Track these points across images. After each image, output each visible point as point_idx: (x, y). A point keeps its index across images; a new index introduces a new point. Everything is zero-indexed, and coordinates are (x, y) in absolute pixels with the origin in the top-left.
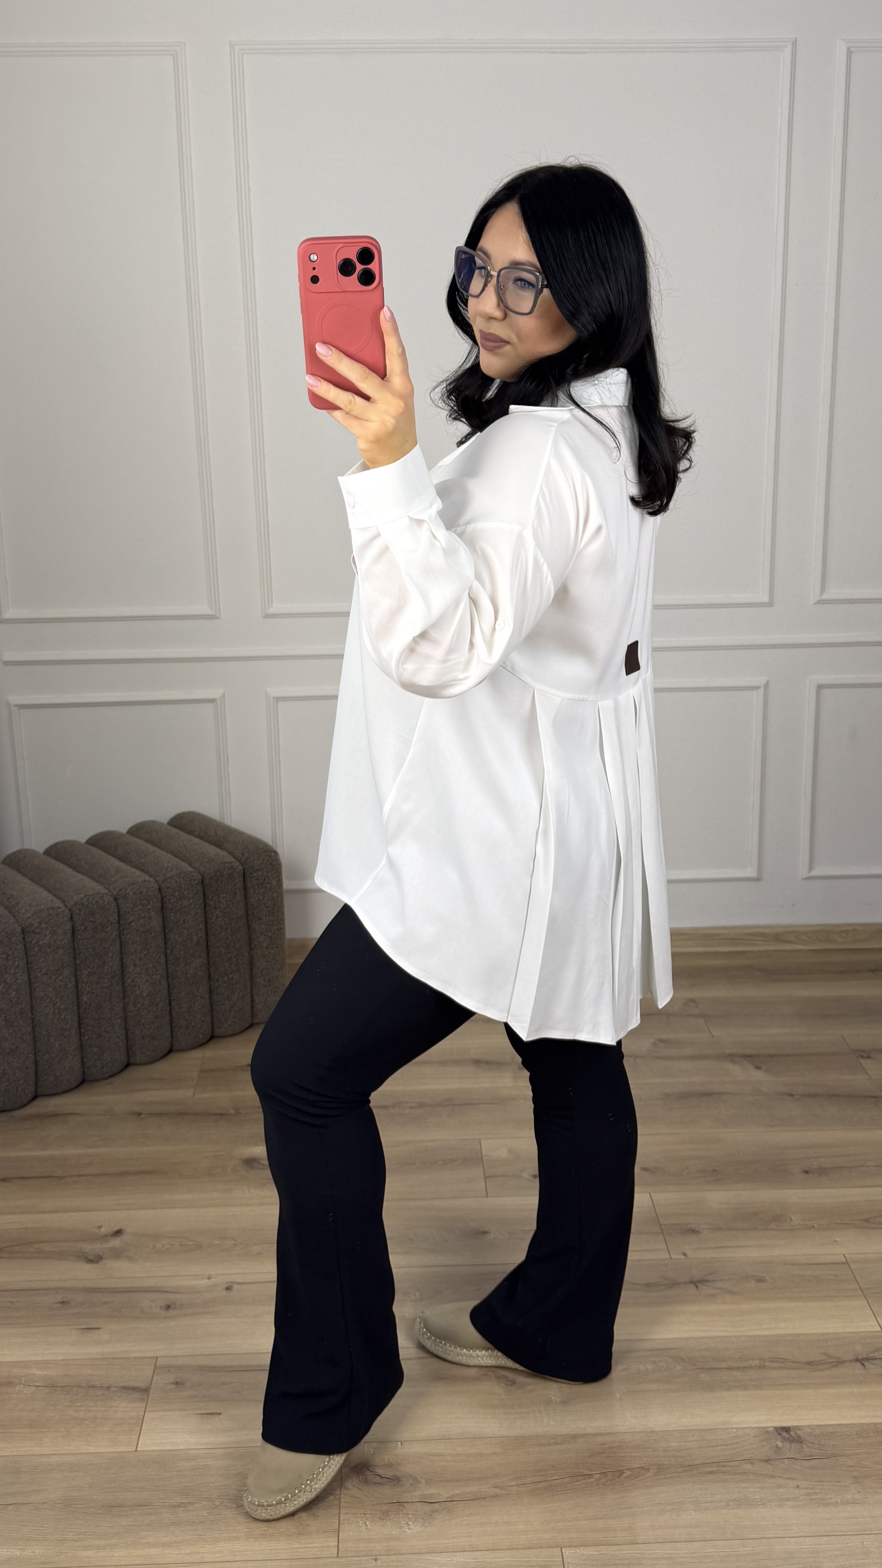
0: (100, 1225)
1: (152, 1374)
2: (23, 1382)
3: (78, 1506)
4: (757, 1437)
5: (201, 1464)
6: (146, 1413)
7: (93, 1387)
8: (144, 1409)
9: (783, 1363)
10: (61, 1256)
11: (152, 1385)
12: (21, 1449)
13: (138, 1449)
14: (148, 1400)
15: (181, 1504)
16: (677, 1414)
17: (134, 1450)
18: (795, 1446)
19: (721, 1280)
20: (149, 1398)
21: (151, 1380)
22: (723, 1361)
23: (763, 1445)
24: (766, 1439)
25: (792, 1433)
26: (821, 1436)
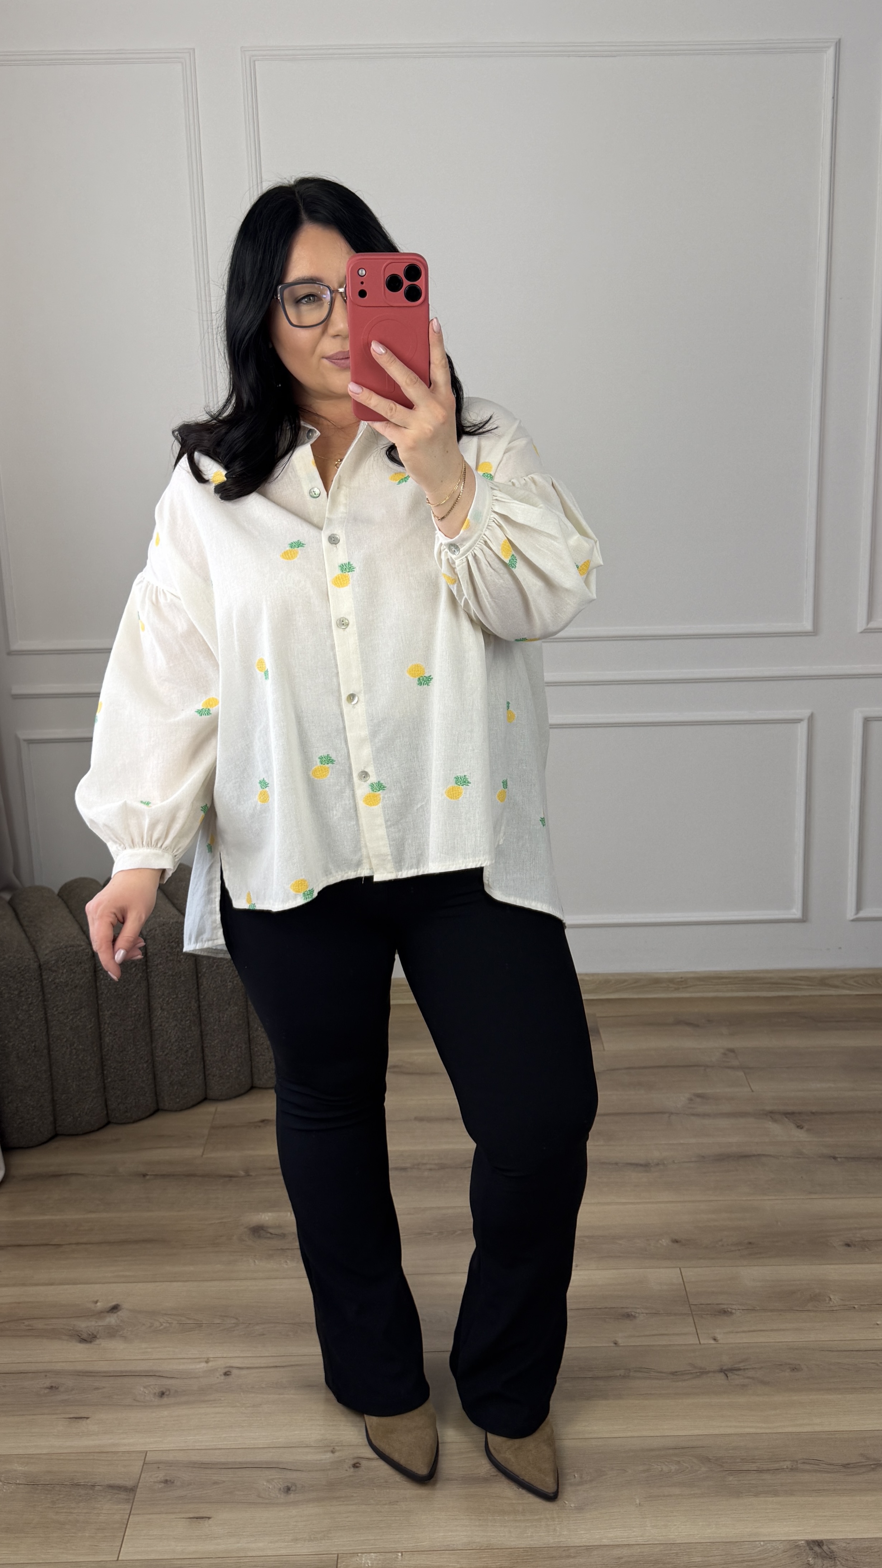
0: (95, 1300)
1: (140, 1470)
4: (786, 1552)
6: (131, 1516)
7: (77, 1485)
8: (129, 1512)
9: (818, 1465)
10: (53, 1334)
11: (140, 1484)
13: (120, 1558)
14: (133, 1504)
16: (700, 1523)
17: (116, 1558)
18: (828, 1563)
19: (753, 1368)
20: (136, 1499)
21: (138, 1478)
22: (752, 1462)
23: (792, 1561)
24: (796, 1555)
25: (825, 1548)
26: (856, 1552)
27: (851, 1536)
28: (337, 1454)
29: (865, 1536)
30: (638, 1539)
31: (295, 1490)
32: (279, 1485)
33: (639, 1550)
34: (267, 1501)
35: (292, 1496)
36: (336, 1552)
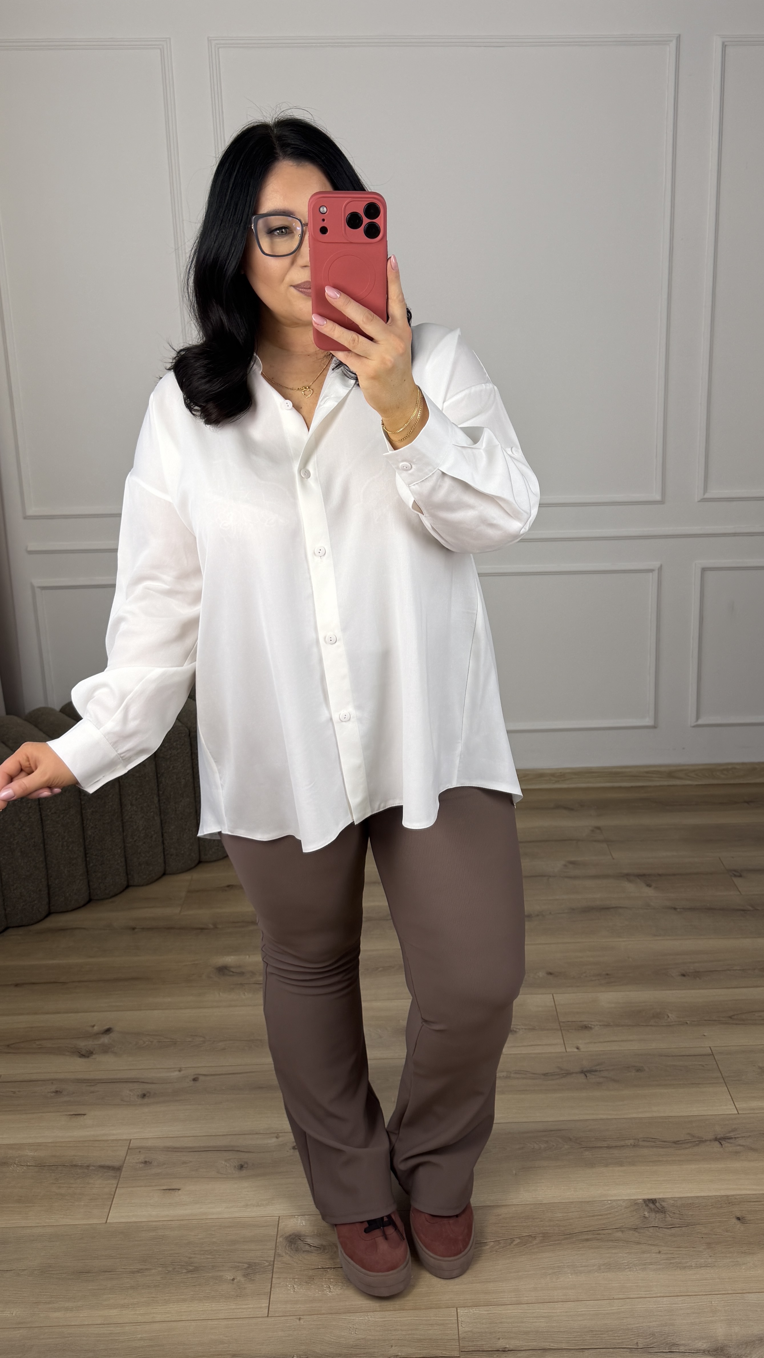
0: (93, 1024)
1: (126, 1153)
2: (17, 1162)
3: (53, 1272)
4: (628, 1208)
5: (161, 1234)
6: (117, 1189)
7: (76, 1166)
8: (115, 1186)
9: (654, 1142)
10: (58, 1051)
11: (125, 1164)
12: (10, 1222)
13: (108, 1222)
14: (119, 1178)
15: (140, 1270)
16: (563, 1188)
17: (105, 1222)
18: (659, 1216)
19: (606, 1070)
20: (121, 1176)
21: (123, 1160)
22: (604, 1141)
23: (633, 1215)
24: (636, 1210)
25: (657, 1204)
26: (681, 1207)
27: (677, 1195)
28: (280, 1139)
29: (689, 1195)
30: (514, 1200)
31: (246, 1168)
32: (235, 1164)
33: (514, 1209)
34: (225, 1176)
35: (244, 1172)
36: (277, 1215)
